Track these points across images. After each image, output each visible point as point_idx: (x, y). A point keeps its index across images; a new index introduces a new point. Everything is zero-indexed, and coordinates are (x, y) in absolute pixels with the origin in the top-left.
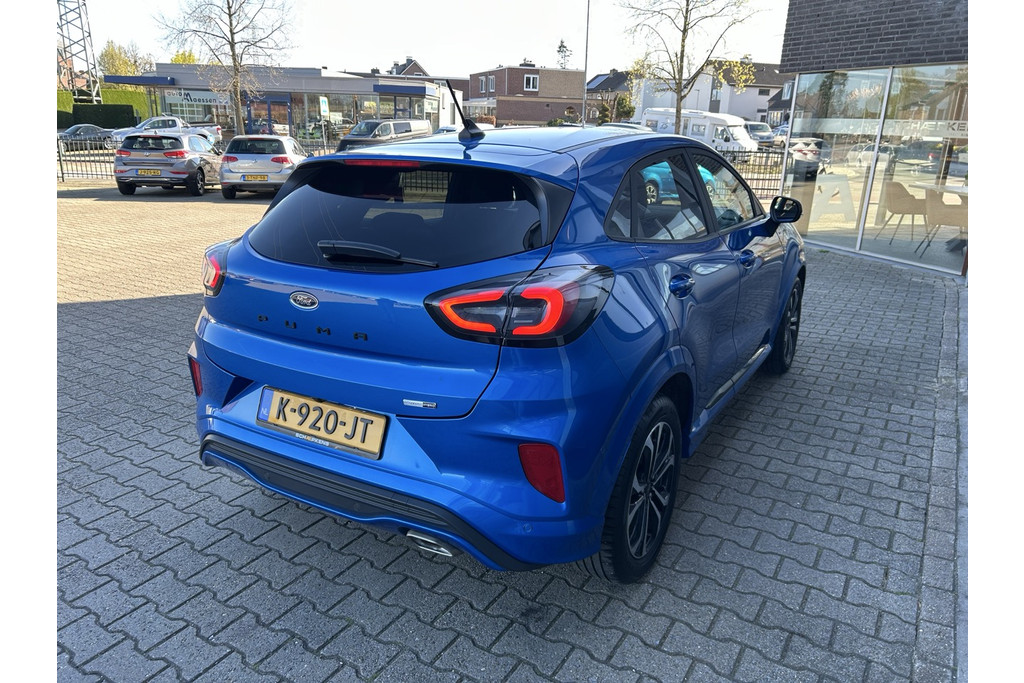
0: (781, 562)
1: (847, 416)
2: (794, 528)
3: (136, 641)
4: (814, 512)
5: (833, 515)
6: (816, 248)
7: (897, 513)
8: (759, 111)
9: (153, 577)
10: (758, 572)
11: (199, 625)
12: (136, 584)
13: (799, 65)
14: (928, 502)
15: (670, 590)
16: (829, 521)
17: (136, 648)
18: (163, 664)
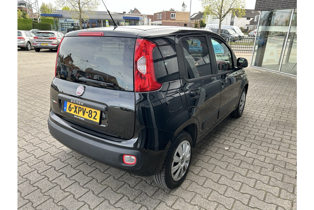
1: (276, 134)
6: (265, 71)
8: (247, 25)
13: (261, 7)
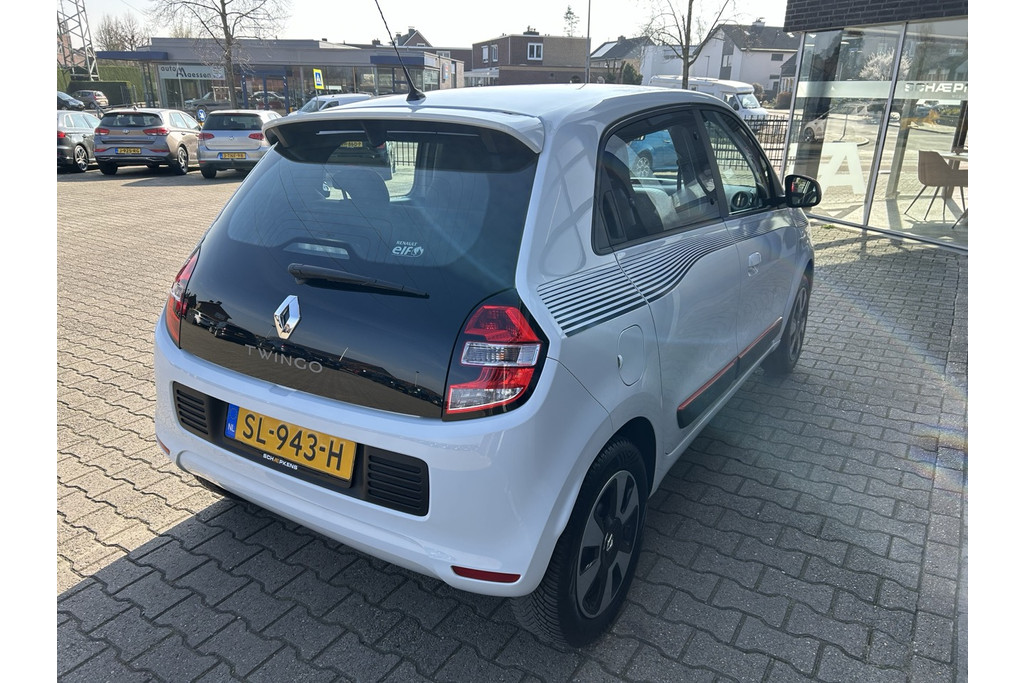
0: (743, 620)
2: (763, 573)
4: (788, 550)
5: (811, 555)
7: (888, 553)
8: (772, 77)
10: (712, 634)
13: (805, 22)
14: (926, 536)
16: (806, 562)
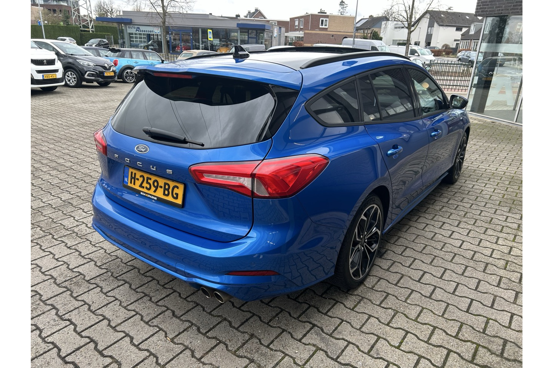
3: (109, 321)
6: (489, 120)
8: (455, 40)
9: (118, 286)
11: (143, 314)
12: (110, 289)
13: (487, 11)
15: (405, 315)
17: (109, 325)
18: (124, 335)
